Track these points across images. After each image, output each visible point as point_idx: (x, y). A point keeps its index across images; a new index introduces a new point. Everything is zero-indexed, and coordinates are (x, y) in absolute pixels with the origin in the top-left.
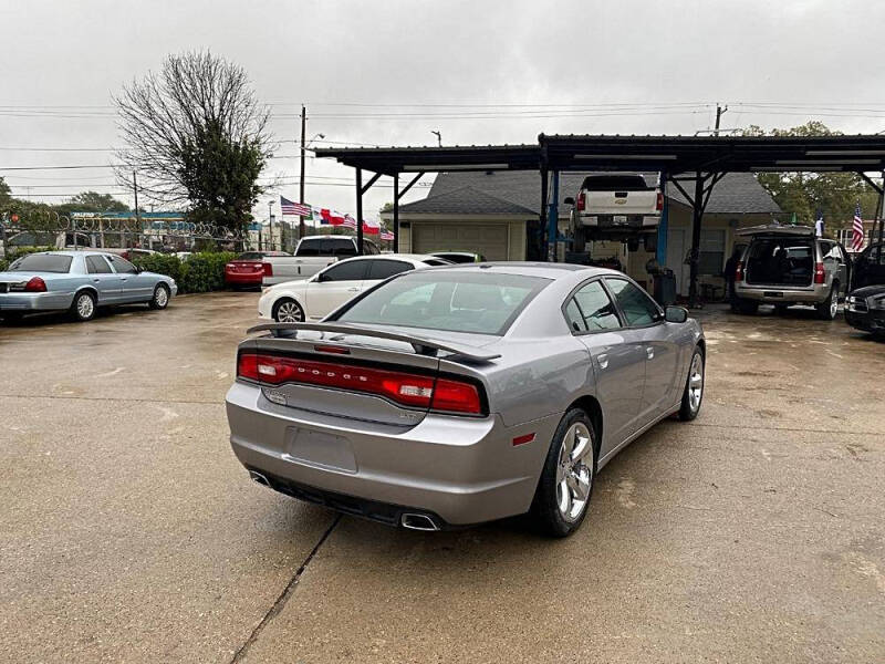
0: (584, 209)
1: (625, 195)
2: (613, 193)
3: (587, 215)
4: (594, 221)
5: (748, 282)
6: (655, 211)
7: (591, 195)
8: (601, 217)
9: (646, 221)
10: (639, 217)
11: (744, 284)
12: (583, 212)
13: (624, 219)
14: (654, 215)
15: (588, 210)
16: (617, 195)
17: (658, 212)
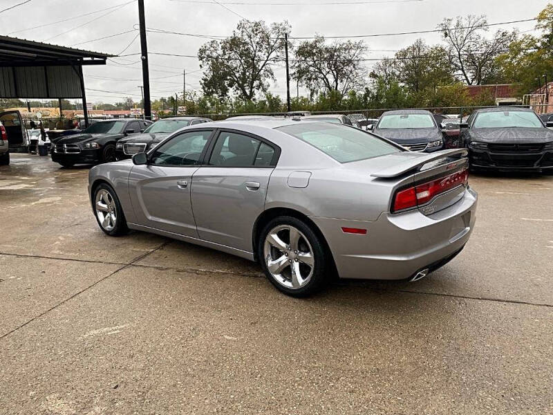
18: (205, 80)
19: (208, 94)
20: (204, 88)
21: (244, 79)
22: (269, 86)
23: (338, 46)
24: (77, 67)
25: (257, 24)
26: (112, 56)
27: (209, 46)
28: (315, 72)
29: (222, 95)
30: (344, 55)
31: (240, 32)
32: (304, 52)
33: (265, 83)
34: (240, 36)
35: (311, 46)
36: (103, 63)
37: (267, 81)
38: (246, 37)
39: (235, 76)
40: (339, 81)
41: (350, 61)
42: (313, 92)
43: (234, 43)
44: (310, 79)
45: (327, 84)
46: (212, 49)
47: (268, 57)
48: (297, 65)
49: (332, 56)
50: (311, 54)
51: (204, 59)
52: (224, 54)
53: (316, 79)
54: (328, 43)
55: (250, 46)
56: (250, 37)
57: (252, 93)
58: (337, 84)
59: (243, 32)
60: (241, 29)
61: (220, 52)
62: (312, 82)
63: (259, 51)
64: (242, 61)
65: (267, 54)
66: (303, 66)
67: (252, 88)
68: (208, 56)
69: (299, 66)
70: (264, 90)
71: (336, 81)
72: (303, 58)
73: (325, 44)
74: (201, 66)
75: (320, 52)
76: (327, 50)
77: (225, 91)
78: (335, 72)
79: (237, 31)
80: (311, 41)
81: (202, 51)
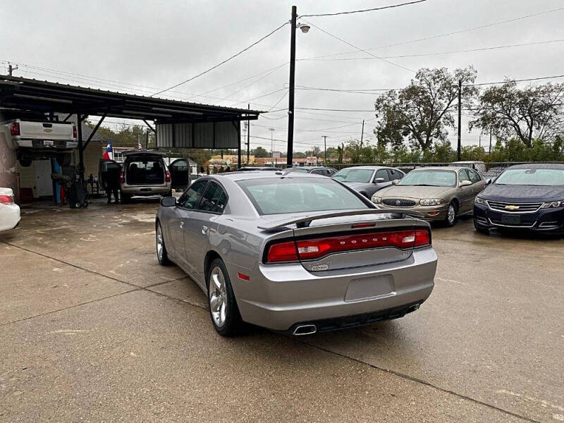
0: (19, 135)
1: (51, 126)
2: (41, 124)
3: (22, 139)
4: (29, 144)
5: (128, 183)
6: (72, 138)
7: (23, 125)
8: (35, 141)
9: (68, 145)
10: (63, 142)
11: (126, 185)
12: (18, 137)
13: (52, 143)
14: (73, 141)
15: (22, 135)
16: (44, 126)
17: (75, 139)
18: (379, 129)
19: (382, 143)
20: (378, 137)
21: (422, 127)
22: (447, 134)
23: (534, 90)
24: (236, 123)
25: (438, 72)
26: (262, 112)
27: (386, 96)
28: (504, 118)
29: (396, 144)
30: (542, 98)
31: (419, 80)
32: (491, 97)
33: (443, 131)
34: (418, 85)
35: (500, 91)
36: (256, 118)
37: (446, 129)
38: (425, 86)
39: (412, 125)
40: (534, 128)
41: (549, 106)
42: (500, 140)
43: (411, 92)
44: (497, 126)
45: (519, 132)
46: (390, 98)
47: (449, 104)
48: (481, 112)
49: (526, 101)
50: (499, 99)
51: (380, 109)
52: (401, 103)
53: (505, 126)
54: (521, 87)
55: (429, 94)
56: (429, 85)
57: (429, 142)
58: (531, 131)
59: (421, 80)
60: (420, 78)
61: (397, 101)
62: (499, 130)
63: (440, 98)
64: (421, 109)
65: (448, 101)
66: (489, 113)
67: (429, 136)
68: (385, 105)
69: (485, 113)
70: (442, 138)
71: (531, 128)
72: (490, 104)
73: (517, 88)
74: (377, 115)
75: (511, 97)
76: (520, 94)
77: (399, 140)
78: (528, 118)
79: (415, 80)
80: (500, 86)
81: (379, 101)
